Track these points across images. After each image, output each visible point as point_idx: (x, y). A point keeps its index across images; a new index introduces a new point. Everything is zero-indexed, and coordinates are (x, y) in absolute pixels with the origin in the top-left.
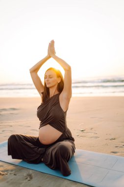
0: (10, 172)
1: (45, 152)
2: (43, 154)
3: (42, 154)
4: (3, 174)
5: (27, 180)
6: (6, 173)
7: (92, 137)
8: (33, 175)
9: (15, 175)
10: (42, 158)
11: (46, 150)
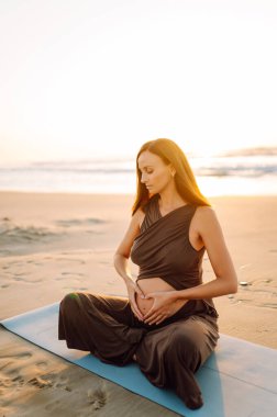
0: (58, 381)
1: (142, 339)
2: (138, 345)
3: (134, 345)
4: (43, 386)
5: (91, 409)
6: (49, 382)
7: (265, 305)
8: (108, 394)
9: (67, 389)
10: (135, 353)
11: (144, 335)
